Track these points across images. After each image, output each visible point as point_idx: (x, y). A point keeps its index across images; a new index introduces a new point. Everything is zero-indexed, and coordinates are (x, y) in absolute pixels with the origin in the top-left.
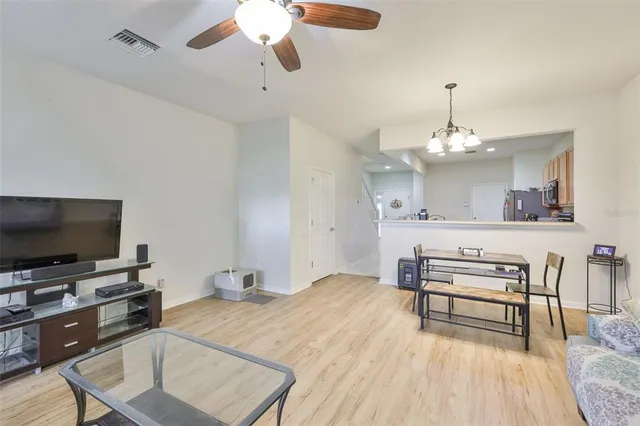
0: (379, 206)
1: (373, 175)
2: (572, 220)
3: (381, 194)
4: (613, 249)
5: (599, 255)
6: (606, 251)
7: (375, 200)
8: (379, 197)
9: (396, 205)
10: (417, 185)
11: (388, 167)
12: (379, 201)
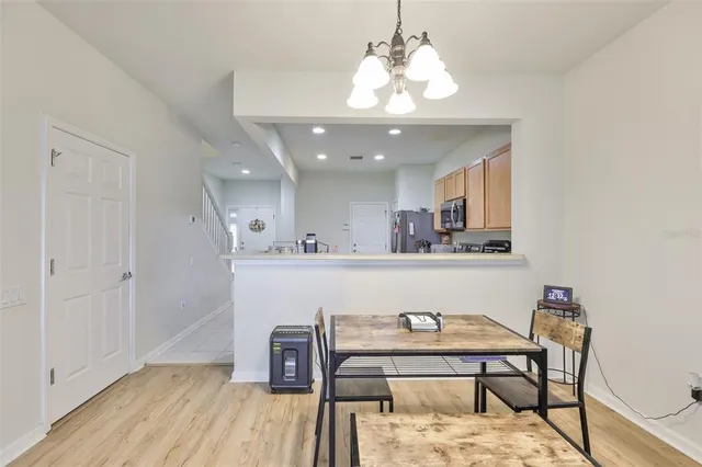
0: (233, 229)
1: (225, 183)
2: (508, 250)
3: (235, 210)
4: (568, 292)
5: (551, 301)
6: (560, 295)
7: (227, 219)
8: (233, 215)
9: (257, 226)
10: (286, 199)
11: (246, 172)
12: (234, 221)
